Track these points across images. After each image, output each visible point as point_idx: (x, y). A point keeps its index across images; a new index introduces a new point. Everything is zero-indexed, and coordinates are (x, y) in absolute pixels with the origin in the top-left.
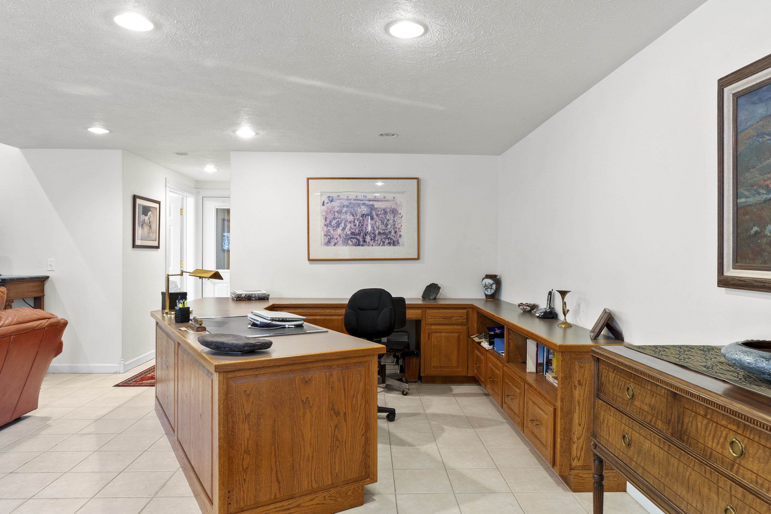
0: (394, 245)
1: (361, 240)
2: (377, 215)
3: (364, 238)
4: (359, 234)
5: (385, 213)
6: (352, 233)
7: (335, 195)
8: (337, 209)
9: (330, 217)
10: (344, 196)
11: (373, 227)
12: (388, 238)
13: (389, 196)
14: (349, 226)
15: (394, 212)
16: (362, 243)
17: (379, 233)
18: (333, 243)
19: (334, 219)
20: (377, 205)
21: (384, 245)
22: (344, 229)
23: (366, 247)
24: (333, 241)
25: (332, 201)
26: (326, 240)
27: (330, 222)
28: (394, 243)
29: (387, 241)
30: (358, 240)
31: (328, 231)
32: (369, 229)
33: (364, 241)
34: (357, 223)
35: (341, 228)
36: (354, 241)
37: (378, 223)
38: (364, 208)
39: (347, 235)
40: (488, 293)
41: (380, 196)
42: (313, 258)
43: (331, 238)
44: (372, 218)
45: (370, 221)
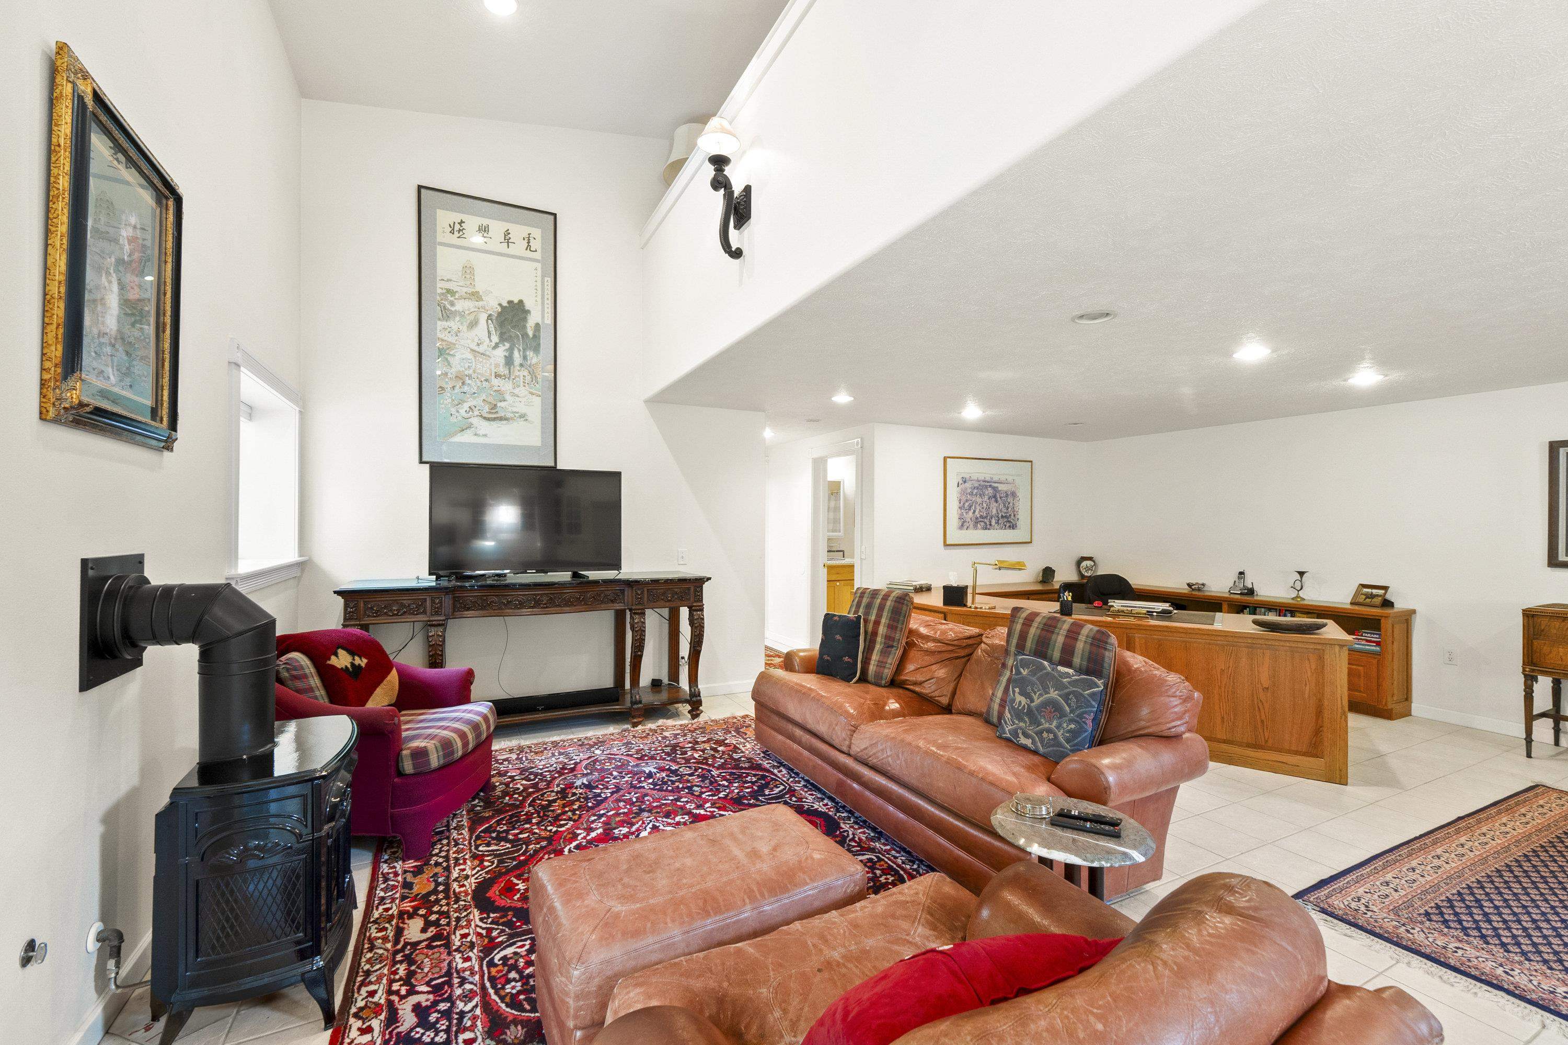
0: (1013, 529)
1: (988, 523)
2: (1001, 498)
3: (990, 522)
4: (986, 517)
5: (1007, 496)
6: (981, 517)
7: (967, 476)
8: (969, 491)
9: (964, 498)
10: (974, 477)
11: (997, 510)
12: (1009, 522)
13: (1010, 479)
14: (978, 508)
15: (1014, 494)
16: (988, 527)
17: (1002, 517)
18: (966, 527)
19: (967, 501)
20: (1001, 487)
21: (1005, 529)
22: (974, 512)
23: (991, 531)
24: (966, 525)
25: (965, 482)
26: (960, 524)
27: (964, 504)
28: (1013, 527)
29: (1008, 525)
30: (985, 523)
31: (962, 514)
32: (994, 511)
33: (990, 525)
34: (985, 505)
35: (972, 511)
36: (982, 524)
37: (1001, 506)
38: (990, 491)
39: (977, 518)
40: (1086, 574)
41: (1003, 478)
42: (948, 543)
43: (964, 522)
44: (996, 501)
45: (995, 504)
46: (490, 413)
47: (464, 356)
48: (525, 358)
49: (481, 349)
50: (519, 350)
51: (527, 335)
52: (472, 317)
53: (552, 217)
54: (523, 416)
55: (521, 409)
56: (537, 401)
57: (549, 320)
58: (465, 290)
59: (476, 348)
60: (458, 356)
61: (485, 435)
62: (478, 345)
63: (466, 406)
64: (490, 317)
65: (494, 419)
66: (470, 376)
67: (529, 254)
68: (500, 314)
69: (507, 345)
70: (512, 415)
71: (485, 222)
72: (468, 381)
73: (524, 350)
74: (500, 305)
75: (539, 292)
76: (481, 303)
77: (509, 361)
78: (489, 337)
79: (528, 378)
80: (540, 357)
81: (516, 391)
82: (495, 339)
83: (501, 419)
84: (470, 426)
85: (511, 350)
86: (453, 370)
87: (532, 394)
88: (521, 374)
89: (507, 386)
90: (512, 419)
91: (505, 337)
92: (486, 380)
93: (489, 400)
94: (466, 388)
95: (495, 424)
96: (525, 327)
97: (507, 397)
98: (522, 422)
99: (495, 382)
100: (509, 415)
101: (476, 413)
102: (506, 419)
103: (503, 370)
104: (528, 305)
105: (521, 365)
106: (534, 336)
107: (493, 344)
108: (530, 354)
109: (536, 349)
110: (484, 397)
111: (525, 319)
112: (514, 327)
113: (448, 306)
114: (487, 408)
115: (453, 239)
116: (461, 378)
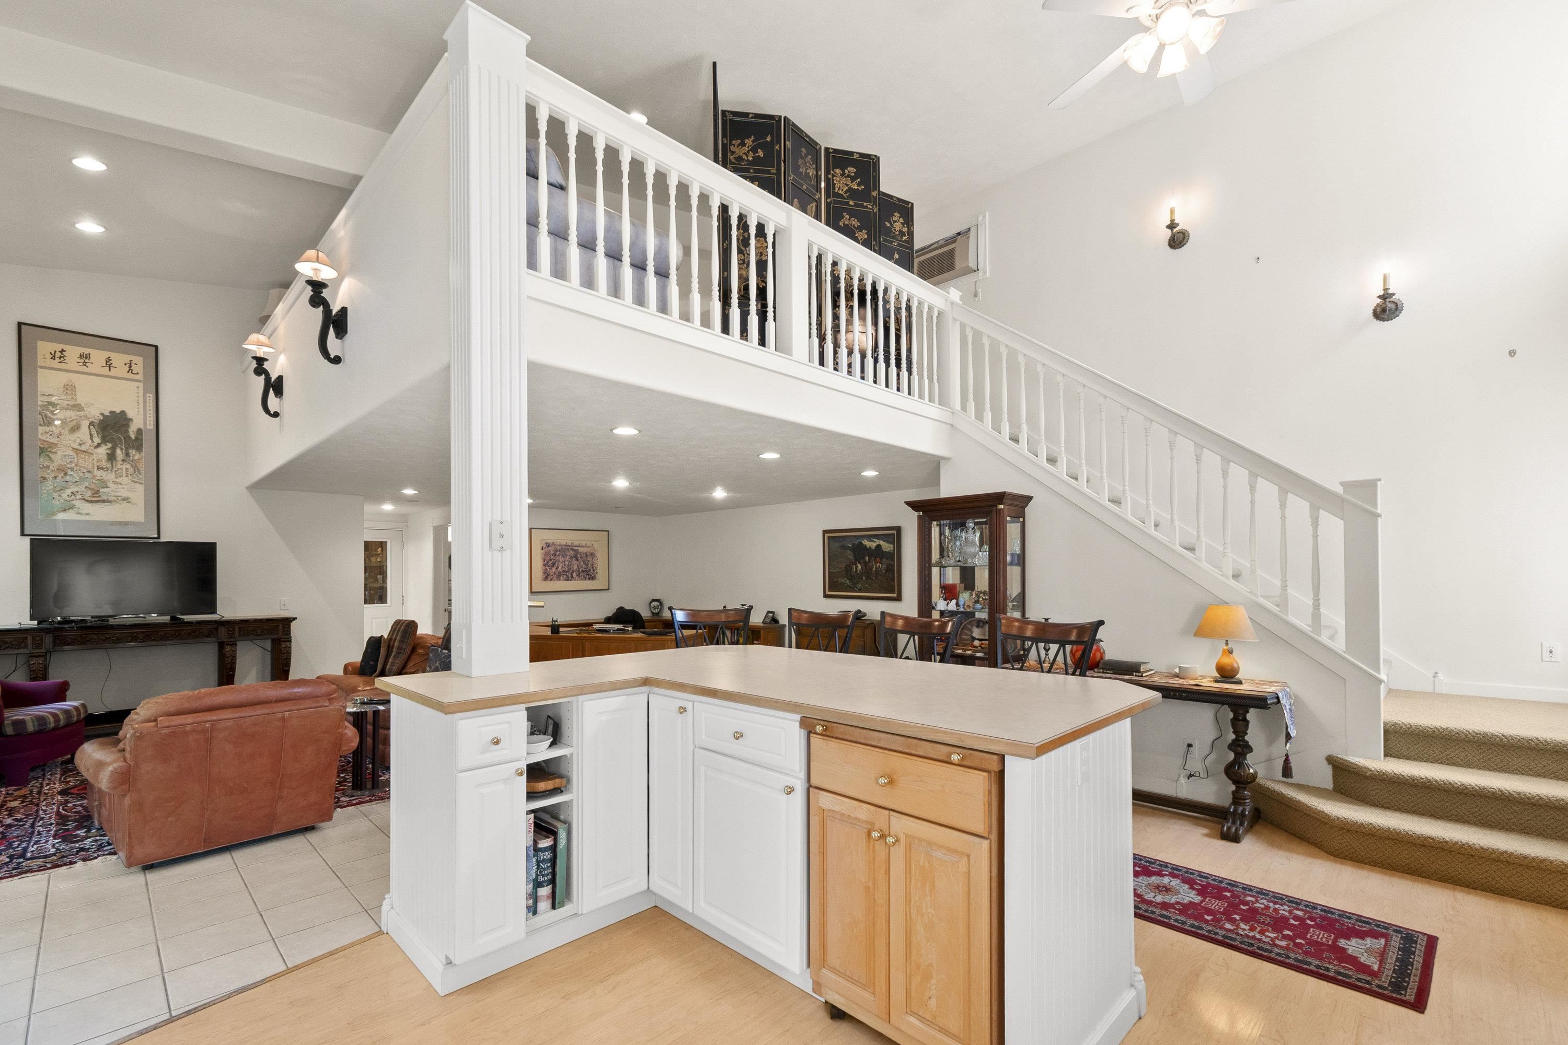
0: (593, 580)
1: (570, 576)
2: (581, 557)
3: (572, 575)
4: (568, 572)
5: (587, 556)
6: (564, 571)
7: (551, 542)
8: (552, 553)
9: (547, 558)
10: (558, 542)
11: (578, 567)
12: (589, 575)
13: (589, 544)
14: (561, 565)
15: (593, 555)
16: (570, 578)
17: (582, 571)
18: (549, 579)
19: (550, 560)
20: (581, 550)
21: (585, 580)
22: (557, 568)
23: (573, 582)
24: (550, 577)
25: (548, 546)
26: (545, 577)
27: (548, 562)
28: (592, 578)
29: (588, 577)
30: (568, 576)
31: (546, 570)
32: (575, 567)
33: (572, 577)
34: (567, 563)
35: (555, 567)
36: (565, 577)
37: (582, 563)
38: (572, 552)
39: (559, 572)
40: (654, 612)
41: (583, 543)
42: (533, 591)
43: (548, 575)
44: (577, 560)
45: (575, 562)
46: (92, 497)
47: (66, 453)
48: (127, 455)
49: (83, 448)
50: (122, 449)
51: (129, 437)
52: (74, 423)
53: (154, 348)
54: (125, 499)
55: (124, 494)
56: (140, 489)
57: (151, 425)
58: (66, 402)
59: (79, 447)
60: (60, 453)
61: (88, 514)
62: (80, 445)
63: (68, 492)
64: (91, 424)
65: (97, 502)
66: (72, 469)
67: (130, 376)
68: (101, 422)
69: (110, 445)
70: (115, 498)
71: (86, 351)
72: (70, 472)
73: (127, 449)
74: (102, 414)
75: (141, 405)
76: (82, 413)
77: (111, 457)
78: (91, 439)
79: (131, 470)
80: (143, 454)
81: (119, 480)
82: (97, 440)
83: (104, 501)
84: (72, 507)
85: (113, 450)
86: (56, 464)
87: (135, 482)
88: (124, 467)
89: (109, 476)
90: (115, 501)
91: (107, 439)
92: (89, 472)
93: (92, 487)
94: (68, 478)
95: (97, 506)
96: (127, 431)
97: (110, 484)
98: (125, 504)
99: (98, 473)
100: (112, 498)
101: (79, 497)
102: (109, 501)
103: (104, 464)
104: (130, 415)
105: (124, 460)
106: (137, 438)
107: (96, 444)
108: (132, 452)
109: (139, 448)
110: (86, 484)
111: (127, 426)
112: (116, 432)
113: (49, 415)
114: (89, 493)
115: (55, 363)
116: (63, 470)
